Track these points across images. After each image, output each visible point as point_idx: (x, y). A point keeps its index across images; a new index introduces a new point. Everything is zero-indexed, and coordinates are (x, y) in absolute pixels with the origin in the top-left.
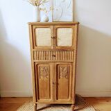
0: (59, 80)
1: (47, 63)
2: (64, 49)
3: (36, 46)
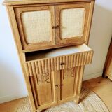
0: (63, 81)
3: (27, 44)
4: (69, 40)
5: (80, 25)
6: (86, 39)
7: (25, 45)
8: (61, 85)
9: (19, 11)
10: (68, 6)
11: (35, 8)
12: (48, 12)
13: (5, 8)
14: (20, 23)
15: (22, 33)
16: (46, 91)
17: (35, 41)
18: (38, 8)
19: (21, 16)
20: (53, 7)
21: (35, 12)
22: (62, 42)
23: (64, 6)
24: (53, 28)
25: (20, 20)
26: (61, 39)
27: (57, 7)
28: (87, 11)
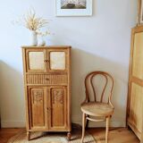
0: (53, 105)
1: (41, 87)
2: (57, 73)
17: (35, 69)
20: (45, 50)
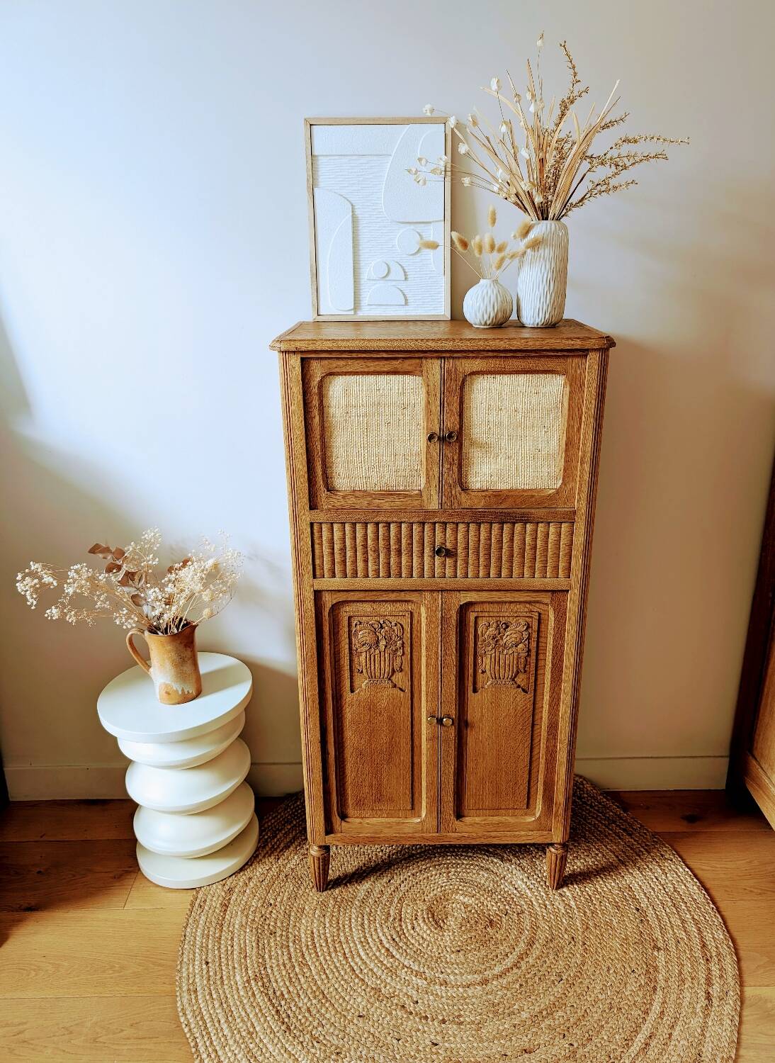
0: (474, 701)
1: (398, 595)
2: (510, 512)
3: (330, 489)
4: (498, 495)
5: (552, 440)
6: (580, 505)
7: (323, 494)
8: (462, 724)
9: (317, 370)
10: (493, 364)
11: (373, 366)
12: (418, 380)
13: (276, 357)
14: (316, 412)
15: (318, 446)
16: (384, 738)
17: (360, 485)
18: (387, 366)
19: (321, 386)
20: (437, 363)
21: (371, 378)
22: (465, 500)
23: (477, 364)
24: (430, 438)
25: (315, 402)
26: (465, 489)
27: (449, 364)
28: (575, 385)
